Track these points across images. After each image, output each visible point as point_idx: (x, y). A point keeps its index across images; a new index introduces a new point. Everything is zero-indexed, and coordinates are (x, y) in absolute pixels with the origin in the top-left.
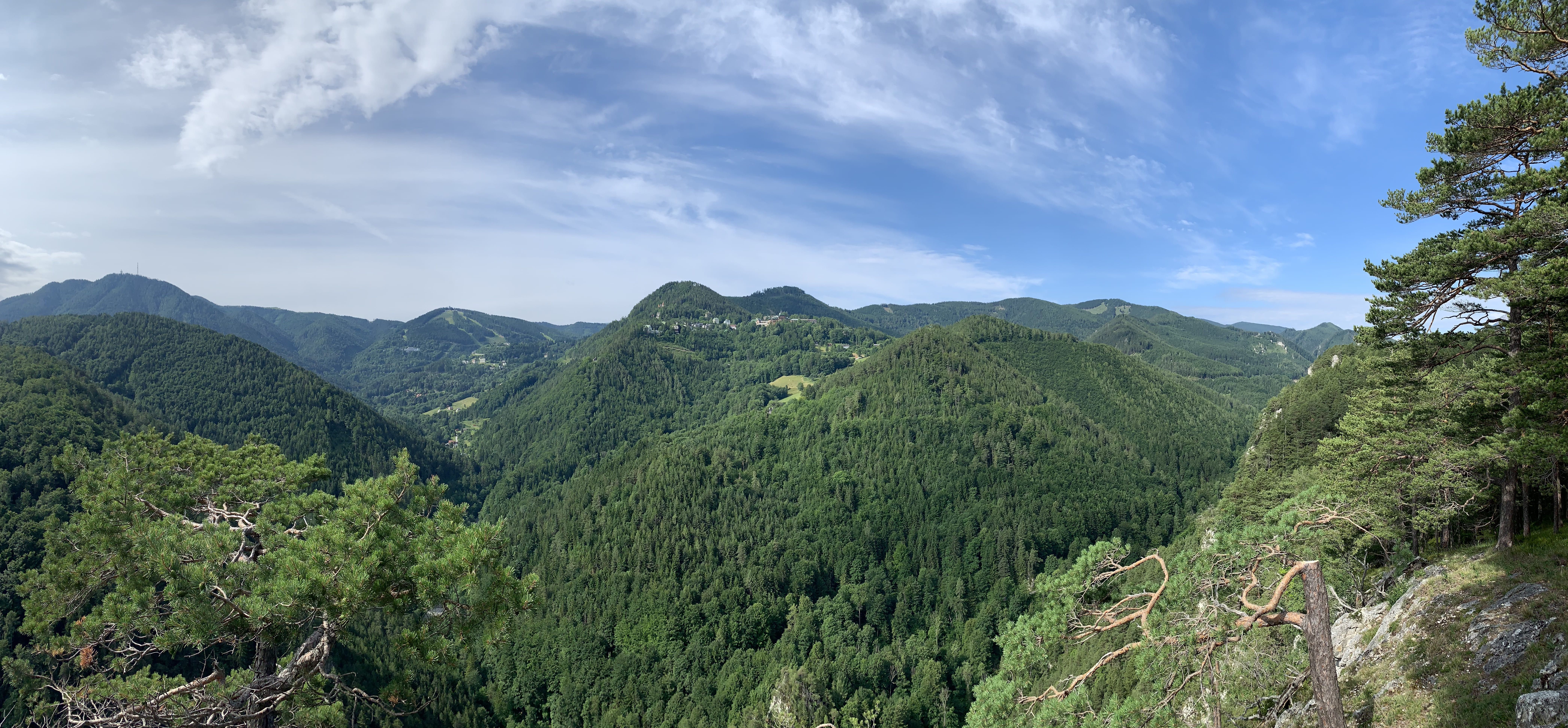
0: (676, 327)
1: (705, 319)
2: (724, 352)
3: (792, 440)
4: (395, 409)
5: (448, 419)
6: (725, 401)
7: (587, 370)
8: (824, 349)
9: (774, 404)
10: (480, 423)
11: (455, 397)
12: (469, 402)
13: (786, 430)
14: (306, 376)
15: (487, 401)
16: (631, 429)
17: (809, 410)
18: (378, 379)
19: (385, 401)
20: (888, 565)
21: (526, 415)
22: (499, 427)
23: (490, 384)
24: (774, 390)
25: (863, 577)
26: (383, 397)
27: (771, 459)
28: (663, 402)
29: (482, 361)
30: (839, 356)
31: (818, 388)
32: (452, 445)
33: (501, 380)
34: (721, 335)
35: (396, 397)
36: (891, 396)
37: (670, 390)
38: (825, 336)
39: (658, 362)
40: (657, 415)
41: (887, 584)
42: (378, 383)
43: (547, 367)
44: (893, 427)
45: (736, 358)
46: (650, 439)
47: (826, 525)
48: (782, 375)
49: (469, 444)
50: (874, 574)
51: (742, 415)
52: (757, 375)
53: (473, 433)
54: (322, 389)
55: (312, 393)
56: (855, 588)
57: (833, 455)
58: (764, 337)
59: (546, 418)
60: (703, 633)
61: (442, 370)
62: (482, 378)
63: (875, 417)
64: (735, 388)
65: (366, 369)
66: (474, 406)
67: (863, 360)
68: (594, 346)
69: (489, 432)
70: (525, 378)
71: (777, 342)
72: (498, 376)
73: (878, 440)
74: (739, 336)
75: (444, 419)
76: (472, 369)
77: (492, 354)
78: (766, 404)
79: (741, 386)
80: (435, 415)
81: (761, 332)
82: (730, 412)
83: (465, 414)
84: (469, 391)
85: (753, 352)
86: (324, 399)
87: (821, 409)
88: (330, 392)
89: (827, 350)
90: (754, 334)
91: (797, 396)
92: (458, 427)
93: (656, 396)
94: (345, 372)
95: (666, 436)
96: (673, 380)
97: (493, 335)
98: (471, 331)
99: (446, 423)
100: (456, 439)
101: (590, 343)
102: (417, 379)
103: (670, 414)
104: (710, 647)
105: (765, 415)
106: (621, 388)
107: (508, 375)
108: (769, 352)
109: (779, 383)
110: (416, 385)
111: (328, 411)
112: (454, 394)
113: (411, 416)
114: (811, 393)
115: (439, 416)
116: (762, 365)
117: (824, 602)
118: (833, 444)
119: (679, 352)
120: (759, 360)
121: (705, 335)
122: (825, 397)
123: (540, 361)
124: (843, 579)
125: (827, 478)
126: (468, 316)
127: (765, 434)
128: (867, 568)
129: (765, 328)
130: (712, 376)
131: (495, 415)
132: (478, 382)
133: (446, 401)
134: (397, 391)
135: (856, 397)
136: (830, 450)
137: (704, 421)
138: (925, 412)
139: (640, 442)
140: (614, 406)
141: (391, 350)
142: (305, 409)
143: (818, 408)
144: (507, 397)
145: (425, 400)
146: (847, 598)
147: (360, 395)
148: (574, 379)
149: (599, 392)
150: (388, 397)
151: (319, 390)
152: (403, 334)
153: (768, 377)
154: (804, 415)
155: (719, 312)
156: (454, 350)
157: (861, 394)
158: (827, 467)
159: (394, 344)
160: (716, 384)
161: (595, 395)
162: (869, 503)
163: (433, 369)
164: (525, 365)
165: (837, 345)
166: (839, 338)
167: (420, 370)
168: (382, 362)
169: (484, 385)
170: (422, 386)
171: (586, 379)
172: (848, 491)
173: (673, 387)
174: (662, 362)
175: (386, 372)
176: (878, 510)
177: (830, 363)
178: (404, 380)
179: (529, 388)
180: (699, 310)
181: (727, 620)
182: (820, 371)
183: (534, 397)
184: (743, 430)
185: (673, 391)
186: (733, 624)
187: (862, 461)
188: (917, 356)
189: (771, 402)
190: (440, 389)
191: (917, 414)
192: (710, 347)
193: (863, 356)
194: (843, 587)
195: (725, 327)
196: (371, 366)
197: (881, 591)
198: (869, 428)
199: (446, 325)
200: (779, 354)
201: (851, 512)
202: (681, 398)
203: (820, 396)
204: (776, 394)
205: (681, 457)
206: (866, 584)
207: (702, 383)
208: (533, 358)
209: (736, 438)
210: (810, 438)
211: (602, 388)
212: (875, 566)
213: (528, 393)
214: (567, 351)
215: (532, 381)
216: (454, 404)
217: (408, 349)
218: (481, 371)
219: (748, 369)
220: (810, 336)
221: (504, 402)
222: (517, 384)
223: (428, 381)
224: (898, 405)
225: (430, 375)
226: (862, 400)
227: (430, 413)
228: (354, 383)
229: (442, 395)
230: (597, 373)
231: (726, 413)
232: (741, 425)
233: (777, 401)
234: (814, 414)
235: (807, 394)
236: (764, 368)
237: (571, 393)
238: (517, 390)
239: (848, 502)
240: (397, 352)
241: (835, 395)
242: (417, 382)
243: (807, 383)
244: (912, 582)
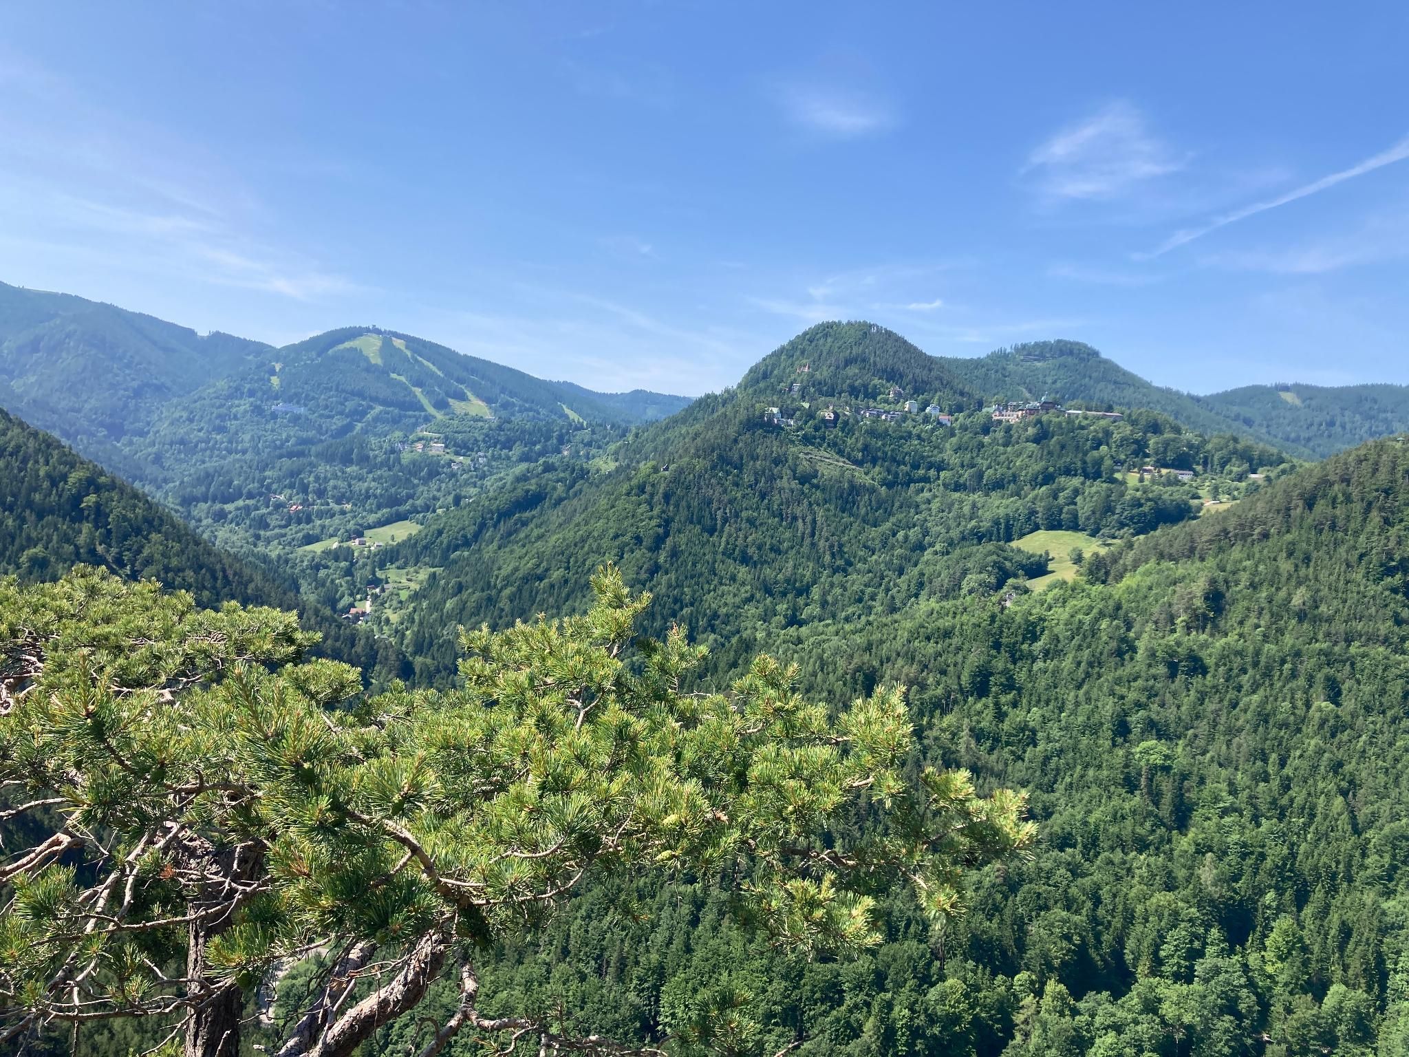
0: (829, 415)
1: (886, 401)
2: (921, 472)
3: (1051, 665)
4: (242, 534)
5: (352, 564)
6: (916, 571)
7: (648, 489)
8: (1132, 478)
9: (1016, 588)
10: (423, 575)
11: (372, 518)
12: (402, 532)
13: (1039, 645)
14: (32, 444)
15: (440, 533)
16: (724, 610)
17: (1091, 608)
18: (211, 465)
19: (221, 516)
20: (1253, 959)
21: (516, 569)
22: (460, 588)
23: (450, 499)
24: (1018, 558)
25: (1191, 969)
26: (218, 506)
27: (1003, 699)
28: (791, 563)
29: (437, 448)
30: (1166, 497)
31: (1115, 561)
32: (357, 617)
33: (473, 491)
34: (919, 437)
35: (247, 509)
36: (1283, 594)
37: (807, 541)
38: (1140, 449)
39: (786, 483)
40: (778, 589)
41: (1247, 1001)
42: (208, 475)
43: (567, 474)
44: (1283, 662)
45: (946, 486)
46: (760, 635)
47: (1112, 849)
48: (1036, 528)
49: (394, 618)
50: (1217, 971)
51: (948, 604)
52: (986, 525)
53: (404, 595)
54: (74, 477)
55: (46, 484)
56: (1170, 992)
57: (1139, 705)
58: (1006, 445)
59: (556, 575)
60: (838, 1020)
61: (347, 460)
62: (433, 485)
63: (1241, 635)
64: (938, 547)
65: (182, 442)
66: (411, 543)
67: (1222, 507)
68: (666, 442)
69: (439, 595)
70: (519, 492)
71: (1028, 460)
72: (466, 483)
73: (1246, 687)
74: (954, 440)
75: (343, 564)
76: (414, 463)
77: (460, 436)
78: (1000, 585)
79: (951, 543)
80: (327, 553)
81: (1000, 435)
82: (924, 594)
83: (389, 556)
84: (402, 508)
85: (980, 475)
86: (77, 499)
87: (1118, 607)
88: (91, 484)
89: (1141, 480)
90: (987, 439)
91: (1067, 572)
92: (376, 582)
93: (776, 550)
94: (131, 443)
95: (792, 631)
96: (814, 521)
97: (462, 397)
98: (419, 384)
99: (349, 572)
100: (367, 607)
101: (656, 435)
102: (293, 474)
103: (804, 591)
104: (849, 1049)
105: (997, 609)
106: (712, 531)
107: (488, 482)
108: (1015, 478)
109: (1034, 543)
110: (292, 486)
111: (86, 527)
112: (371, 511)
113: (274, 551)
114: (1099, 571)
115: (336, 555)
116: (998, 506)
117: (1097, 1005)
118: (1140, 682)
119: (829, 465)
120: (993, 494)
121: (884, 435)
122: (1129, 581)
123: (554, 459)
124: (1142, 968)
125: (1121, 753)
126: (414, 351)
127: (993, 647)
128: (1201, 954)
129: (1009, 429)
130: (893, 519)
131: (455, 562)
132: (424, 493)
133: (351, 526)
134: (250, 496)
135: (1199, 587)
136: (1132, 696)
137: (870, 608)
138: (1371, 639)
139: (741, 640)
140: (694, 564)
141: (244, 405)
142: (24, 521)
143: (1111, 603)
144: (482, 527)
145: (309, 520)
146: (1151, 1006)
147: (167, 499)
148: (620, 504)
149: (667, 534)
150: (229, 507)
151: (64, 477)
152: (272, 372)
153: (1007, 530)
154: (1080, 616)
155: (919, 389)
156: (376, 419)
157: (1213, 582)
158: (1122, 729)
159: (252, 393)
160: (901, 535)
161: (659, 541)
162: (1215, 819)
163: (329, 458)
164: (523, 466)
165: (1164, 471)
166: (1170, 456)
167: (301, 454)
168: (221, 429)
169: (435, 498)
170: (304, 489)
171: (644, 507)
172: (1166, 786)
173: (813, 535)
174: (794, 484)
175: (230, 452)
176: (1235, 837)
177: (1146, 509)
178: (267, 473)
179: (527, 514)
180: (876, 381)
181: (889, 1006)
182: (1122, 525)
183: (536, 532)
184: (947, 634)
185: (813, 545)
186: (901, 1013)
187: (1203, 727)
188: (1358, 507)
189: (1011, 581)
190: (338, 502)
191: (1349, 641)
192: (894, 460)
193: (1224, 498)
194: (1143, 983)
195: (926, 420)
196: (194, 437)
197: (1230, 1007)
198: (1224, 658)
199: (363, 364)
200: (1035, 482)
201: (1170, 829)
202: (827, 558)
203: (1119, 577)
204: (1022, 567)
205: (820, 676)
206: (1197, 986)
207: (873, 533)
208: (542, 453)
209: (931, 648)
210: (1091, 664)
211: (674, 526)
212: (1222, 953)
213: (525, 524)
214: (612, 447)
215: (532, 501)
216: (368, 533)
217: (280, 406)
218: (433, 470)
219: (966, 509)
220: (1104, 448)
221: (477, 536)
222: (503, 501)
223: (317, 478)
224: (1301, 616)
225: (323, 469)
226: (1216, 599)
227: (318, 548)
228: (151, 470)
229: (343, 513)
230: (667, 497)
231: (917, 596)
232: (946, 622)
233: (1022, 581)
234: (1102, 615)
235: (1091, 572)
236: (1002, 512)
237: (611, 532)
238: (504, 514)
239: (1165, 810)
240: (258, 410)
241: (1149, 581)
242: (294, 481)
243: (1092, 548)
244: (1304, 1008)
